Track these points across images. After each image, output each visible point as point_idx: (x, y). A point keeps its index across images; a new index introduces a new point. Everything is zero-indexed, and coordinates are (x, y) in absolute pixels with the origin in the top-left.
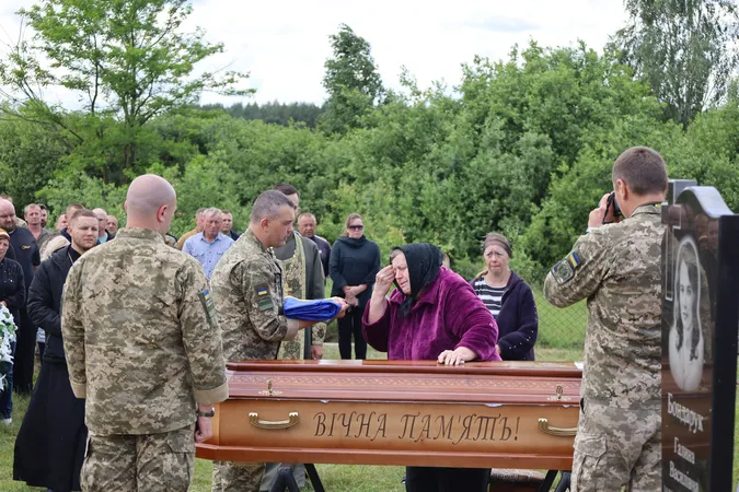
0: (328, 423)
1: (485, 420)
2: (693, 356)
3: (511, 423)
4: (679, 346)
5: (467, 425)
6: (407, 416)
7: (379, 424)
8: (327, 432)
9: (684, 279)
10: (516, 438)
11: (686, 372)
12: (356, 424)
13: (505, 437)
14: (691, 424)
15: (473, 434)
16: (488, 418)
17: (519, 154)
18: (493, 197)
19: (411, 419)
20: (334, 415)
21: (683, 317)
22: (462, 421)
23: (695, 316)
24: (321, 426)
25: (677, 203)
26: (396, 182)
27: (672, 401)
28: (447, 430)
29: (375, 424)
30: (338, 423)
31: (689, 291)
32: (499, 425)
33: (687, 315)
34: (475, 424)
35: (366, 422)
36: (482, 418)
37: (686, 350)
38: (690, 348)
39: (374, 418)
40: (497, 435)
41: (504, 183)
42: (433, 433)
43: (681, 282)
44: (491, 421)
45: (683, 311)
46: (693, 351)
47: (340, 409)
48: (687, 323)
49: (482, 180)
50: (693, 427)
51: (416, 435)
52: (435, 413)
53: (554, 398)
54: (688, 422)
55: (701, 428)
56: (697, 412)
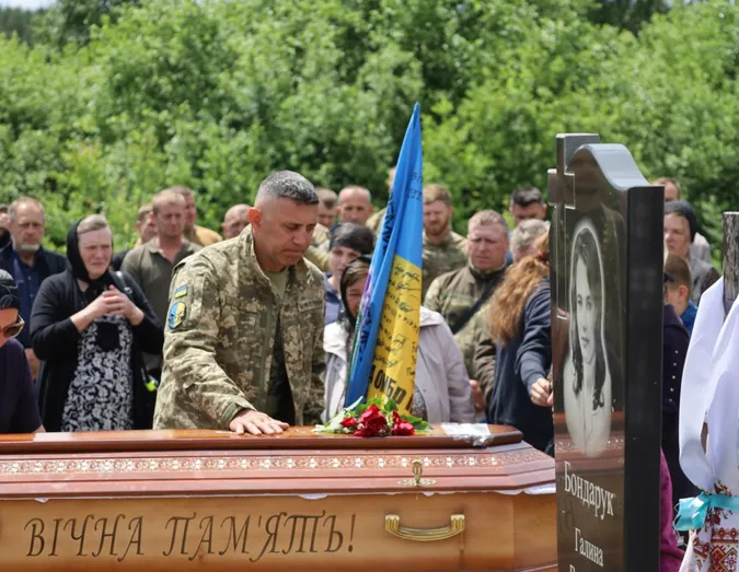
0: (48, 535)
1: (300, 521)
2: (597, 403)
3: (343, 524)
4: (578, 389)
5: (272, 530)
6: (176, 519)
7: (131, 532)
8: (48, 549)
9: (581, 285)
10: (350, 549)
11: (589, 427)
12: (93, 535)
13: (333, 547)
14: (598, 507)
15: (282, 545)
16: (305, 518)
17: (366, 88)
18: (324, 160)
19: (181, 524)
20: (58, 521)
21: (582, 342)
22: (264, 522)
23: (598, 341)
24: (38, 541)
25: (568, 170)
26: (163, 137)
27: (570, 474)
28: (239, 539)
29: (125, 533)
30: (64, 534)
31: (589, 304)
32: (324, 528)
33: (587, 340)
34: (285, 530)
35: (109, 530)
36: (295, 518)
37: (588, 392)
38: (593, 391)
39: (123, 524)
40: (321, 544)
41: (342, 135)
42: (217, 546)
43: (578, 292)
44: (310, 522)
45: (582, 334)
46: (597, 395)
47: (67, 514)
48: (587, 353)
49: (305, 131)
50: (600, 511)
51: (191, 549)
52: (220, 514)
53: (412, 483)
54: (593, 503)
55: (610, 512)
56: (606, 488)
